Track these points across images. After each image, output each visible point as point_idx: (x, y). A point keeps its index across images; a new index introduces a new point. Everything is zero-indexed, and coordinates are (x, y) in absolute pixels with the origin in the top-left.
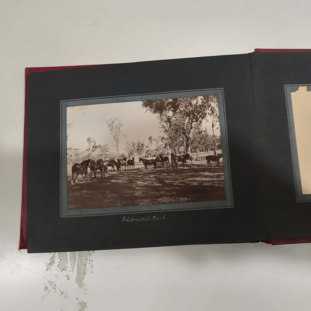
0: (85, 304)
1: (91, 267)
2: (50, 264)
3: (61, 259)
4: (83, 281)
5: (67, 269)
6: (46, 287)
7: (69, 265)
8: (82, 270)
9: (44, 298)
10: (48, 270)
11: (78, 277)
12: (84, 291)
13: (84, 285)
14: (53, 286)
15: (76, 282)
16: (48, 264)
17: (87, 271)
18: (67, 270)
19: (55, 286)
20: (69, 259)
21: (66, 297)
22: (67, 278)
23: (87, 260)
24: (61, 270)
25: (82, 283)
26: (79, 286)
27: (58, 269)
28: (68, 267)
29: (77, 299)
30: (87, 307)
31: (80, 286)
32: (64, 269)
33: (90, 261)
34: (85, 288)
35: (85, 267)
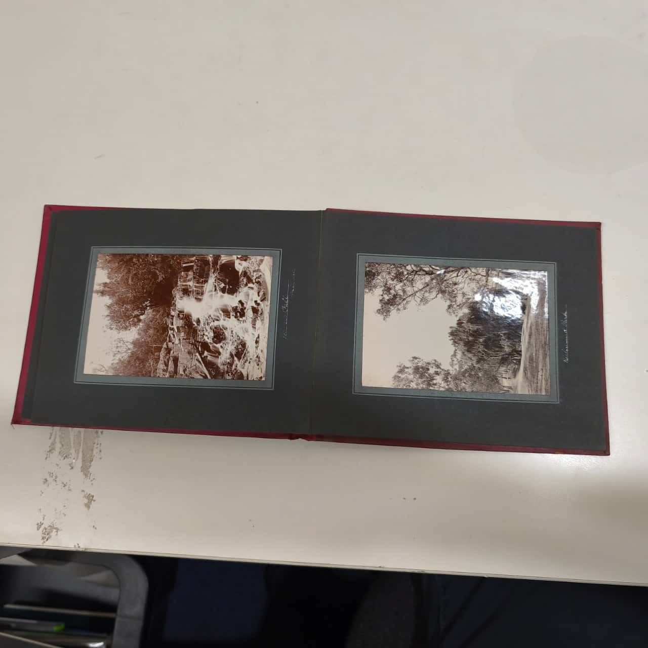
0: (93, 496)
1: (99, 452)
2: (50, 451)
3: (63, 445)
4: (90, 470)
5: (70, 456)
6: (46, 479)
7: (72, 451)
8: (88, 456)
9: (43, 493)
10: (48, 459)
11: (83, 465)
12: (92, 481)
13: (90, 474)
14: (54, 478)
15: (81, 471)
16: (48, 452)
17: (95, 457)
18: (71, 458)
19: (56, 477)
20: (72, 445)
21: (70, 490)
22: (70, 467)
23: (94, 443)
24: (63, 458)
25: (89, 472)
26: (84, 477)
27: (60, 457)
28: (71, 454)
29: (83, 491)
30: (94, 501)
31: (86, 475)
32: (66, 456)
33: (98, 444)
34: (91, 479)
35: (92, 453)
